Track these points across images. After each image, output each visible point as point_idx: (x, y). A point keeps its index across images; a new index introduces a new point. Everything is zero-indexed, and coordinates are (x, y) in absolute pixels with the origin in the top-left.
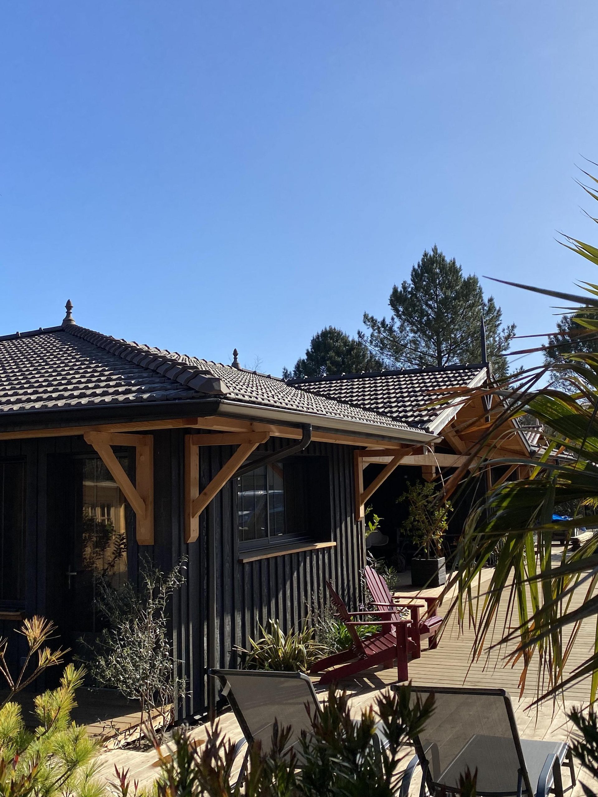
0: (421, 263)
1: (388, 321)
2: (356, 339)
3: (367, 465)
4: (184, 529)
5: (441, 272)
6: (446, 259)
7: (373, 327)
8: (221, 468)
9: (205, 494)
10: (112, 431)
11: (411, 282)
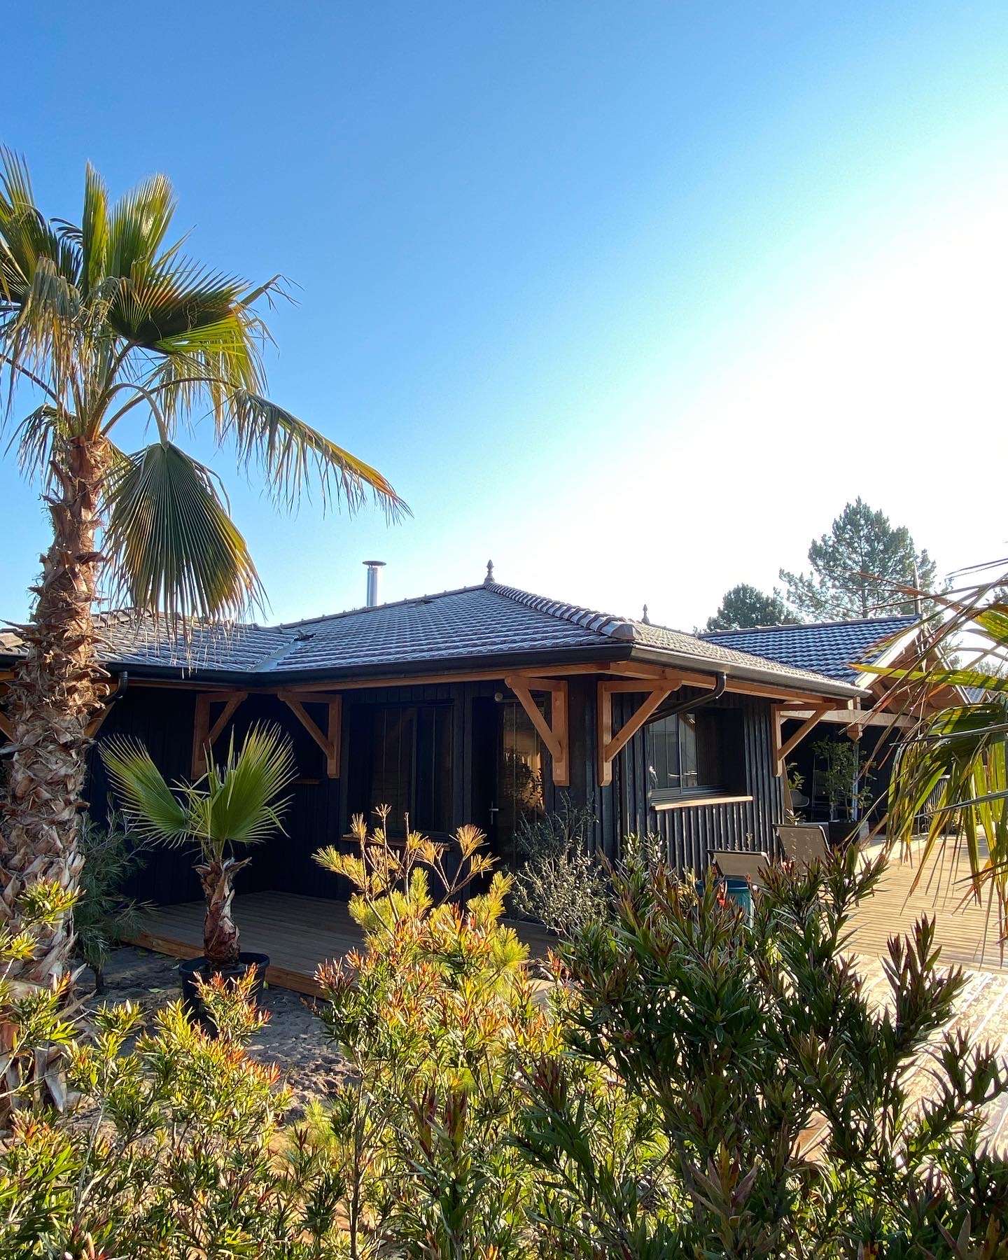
0: (843, 516)
1: (806, 577)
2: (772, 595)
3: (785, 720)
4: (597, 773)
5: (866, 523)
6: (871, 510)
7: (790, 582)
8: (632, 715)
9: (618, 739)
10: (531, 675)
11: (833, 536)
